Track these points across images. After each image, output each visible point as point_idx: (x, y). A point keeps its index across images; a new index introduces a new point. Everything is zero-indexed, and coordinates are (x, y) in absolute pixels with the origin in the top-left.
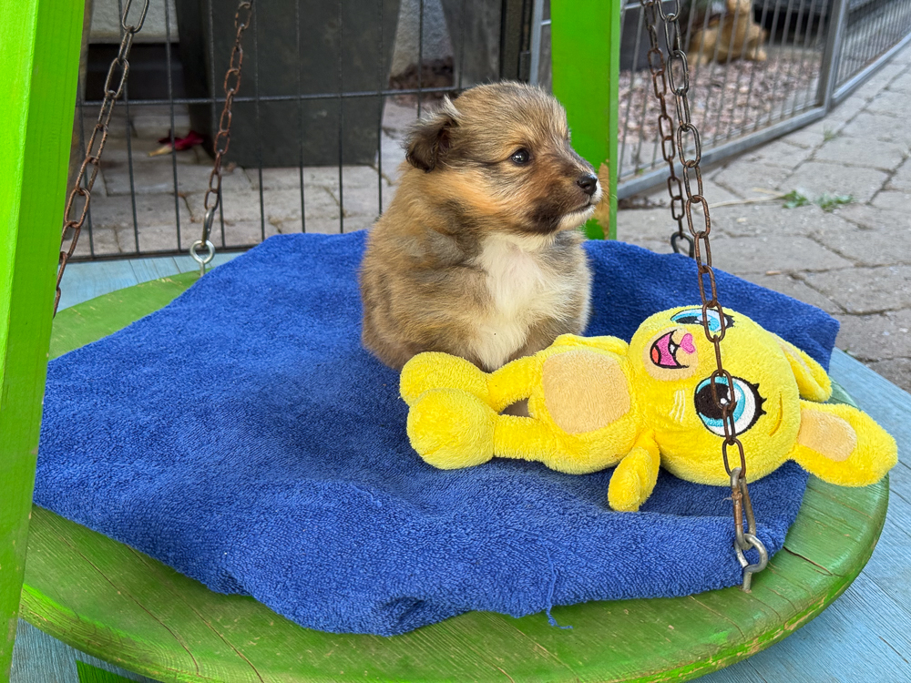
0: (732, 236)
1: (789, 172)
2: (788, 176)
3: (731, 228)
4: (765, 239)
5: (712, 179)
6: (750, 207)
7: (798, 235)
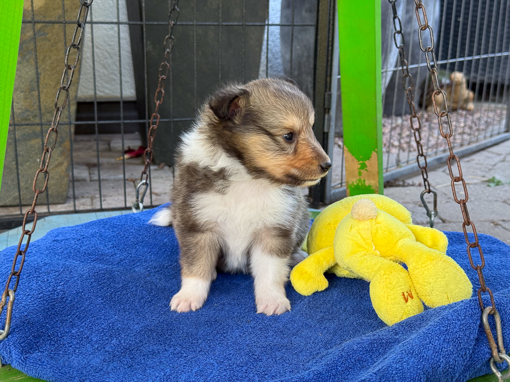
1: (491, 167)
2: (490, 170)
7: (497, 201)
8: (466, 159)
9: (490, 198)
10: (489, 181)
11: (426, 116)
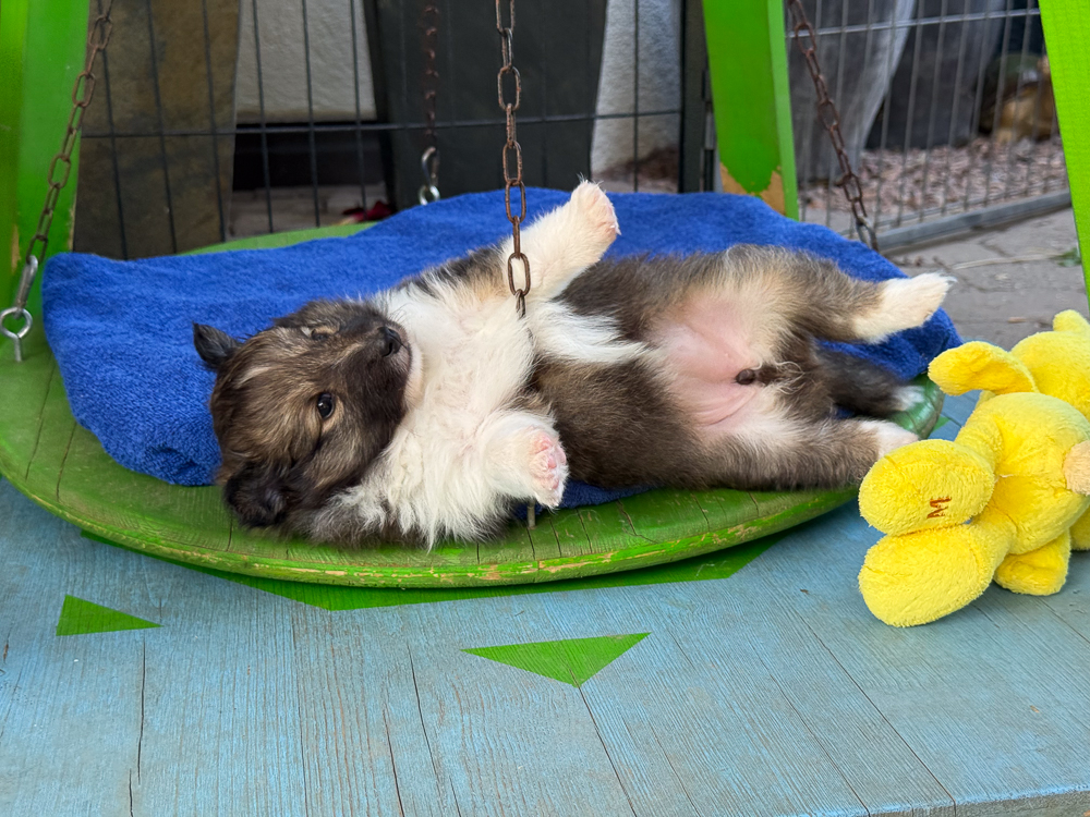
0: (981, 290)
3: (985, 284)
4: (1022, 293)
5: (982, 243)
6: (1018, 266)
7: (1066, 289)
8: (1037, 221)
9: (1055, 285)
10: (1065, 257)
11: (985, 148)
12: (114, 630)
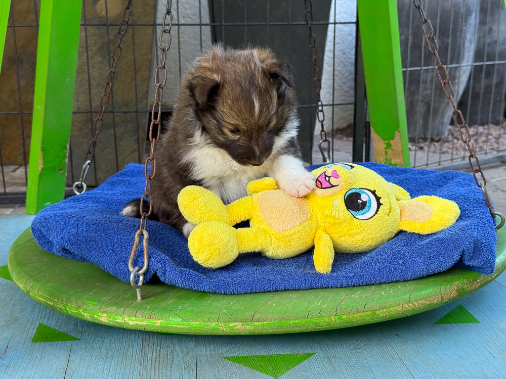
0: (503, 191)
5: (505, 169)
12: (59, 341)
